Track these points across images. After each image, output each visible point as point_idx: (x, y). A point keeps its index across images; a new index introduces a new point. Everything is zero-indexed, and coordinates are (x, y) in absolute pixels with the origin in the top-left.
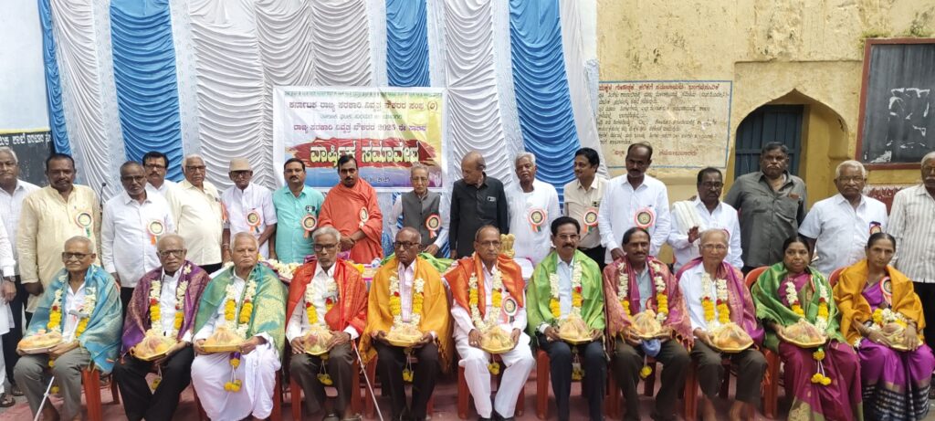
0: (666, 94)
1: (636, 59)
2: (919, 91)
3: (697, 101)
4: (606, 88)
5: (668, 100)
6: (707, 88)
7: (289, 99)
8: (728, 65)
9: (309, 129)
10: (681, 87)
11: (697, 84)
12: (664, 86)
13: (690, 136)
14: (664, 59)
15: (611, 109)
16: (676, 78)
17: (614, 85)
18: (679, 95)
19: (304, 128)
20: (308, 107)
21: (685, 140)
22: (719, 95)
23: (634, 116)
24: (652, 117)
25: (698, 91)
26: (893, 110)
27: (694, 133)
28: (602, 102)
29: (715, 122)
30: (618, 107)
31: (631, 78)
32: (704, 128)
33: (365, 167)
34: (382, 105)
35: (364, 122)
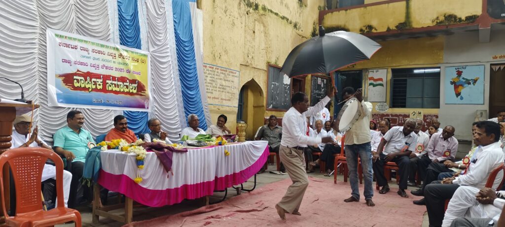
0: (223, 73)
1: (214, 56)
2: (277, 84)
3: (230, 78)
4: (206, 66)
5: (223, 76)
6: (233, 73)
7: (58, 40)
8: (238, 65)
9: (72, 63)
10: (226, 71)
11: (231, 71)
12: (222, 69)
14: (222, 57)
15: (206, 77)
16: (225, 67)
17: (208, 65)
18: (226, 74)
19: (69, 62)
20: (72, 48)
21: (228, 94)
22: (236, 77)
23: (214, 81)
25: (231, 74)
26: (273, 90)
27: (230, 92)
28: (204, 73)
29: (235, 88)
30: (209, 76)
31: (213, 64)
32: (232, 90)
33: (108, 93)
34: (117, 55)
35: (107, 64)
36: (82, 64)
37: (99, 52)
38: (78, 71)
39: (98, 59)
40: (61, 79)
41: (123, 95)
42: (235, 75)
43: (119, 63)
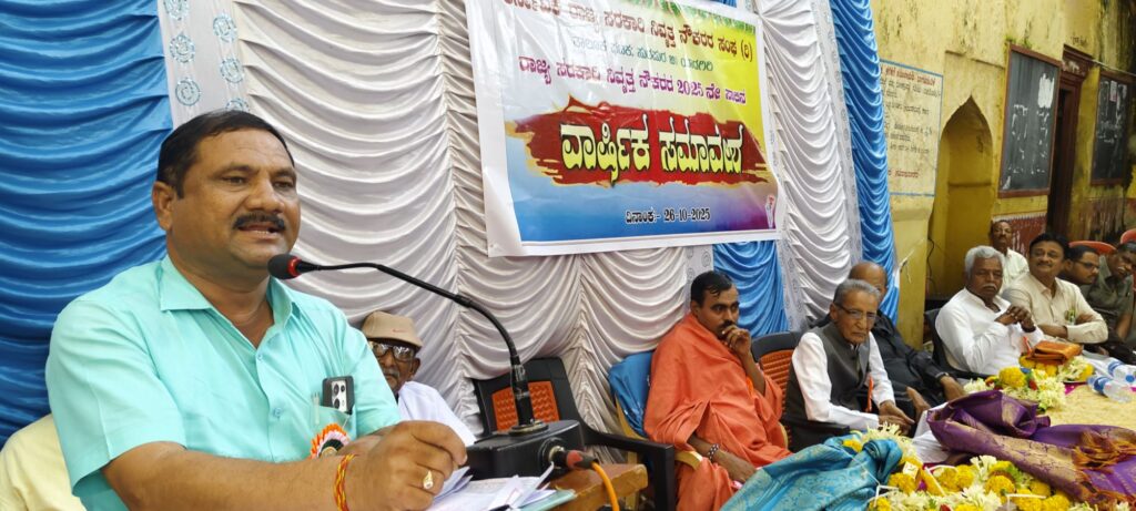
0: (903, 85)
3: (921, 100)
5: (904, 94)
8: (942, 54)
9: (553, 72)
10: (913, 78)
11: (922, 75)
12: (902, 73)
14: (904, 31)
16: (910, 63)
18: (911, 88)
19: (540, 67)
20: (544, 9)
22: (934, 94)
25: (923, 86)
26: (1014, 129)
33: (669, 184)
34: (677, 35)
36: (581, 72)
38: (573, 102)
39: (627, 50)
40: (522, 142)
41: (710, 184)
42: (932, 88)
43: (687, 63)
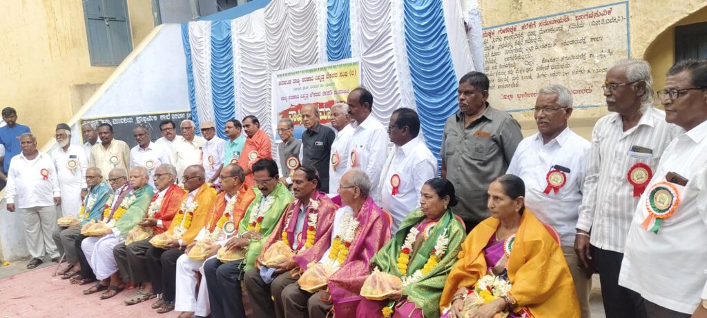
0: (551, 30)
3: (587, 31)
4: (490, 33)
5: (553, 36)
6: (597, 15)
7: (279, 80)
9: (288, 99)
10: (567, 20)
11: (585, 13)
12: (548, 22)
13: (582, 72)
15: (496, 54)
16: (560, 12)
17: (497, 30)
18: (565, 28)
19: (284, 99)
20: (287, 83)
21: (577, 76)
24: (538, 56)
25: (587, 21)
27: (586, 69)
28: (487, 49)
29: (611, 53)
30: (503, 51)
31: (513, 19)
32: (597, 61)
34: (325, 76)
35: (315, 90)
36: (295, 97)
37: (309, 79)
38: (292, 105)
39: (307, 88)
43: (328, 85)
